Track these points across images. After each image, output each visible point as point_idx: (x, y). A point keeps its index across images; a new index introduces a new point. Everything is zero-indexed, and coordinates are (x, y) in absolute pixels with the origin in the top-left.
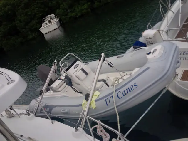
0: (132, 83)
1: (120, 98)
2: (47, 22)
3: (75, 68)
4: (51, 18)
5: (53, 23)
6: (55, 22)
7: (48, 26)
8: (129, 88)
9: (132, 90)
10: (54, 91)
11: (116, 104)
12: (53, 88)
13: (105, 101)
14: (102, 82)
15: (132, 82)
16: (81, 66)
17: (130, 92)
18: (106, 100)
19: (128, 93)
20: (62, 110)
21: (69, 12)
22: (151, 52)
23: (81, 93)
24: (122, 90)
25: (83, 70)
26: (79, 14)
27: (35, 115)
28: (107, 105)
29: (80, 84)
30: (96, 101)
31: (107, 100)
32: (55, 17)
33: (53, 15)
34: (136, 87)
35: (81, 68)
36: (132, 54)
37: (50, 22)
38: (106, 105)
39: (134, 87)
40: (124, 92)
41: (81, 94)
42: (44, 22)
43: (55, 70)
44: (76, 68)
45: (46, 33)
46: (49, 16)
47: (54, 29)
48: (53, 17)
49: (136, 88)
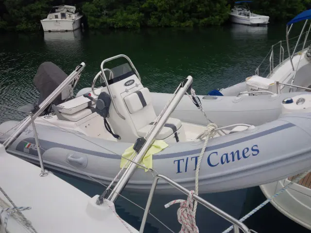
0: (249, 144)
1: (213, 166)
2: (59, 14)
3: (126, 85)
4: (68, 11)
5: (68, 19)
6: (73, 19)
7: (57, 21)
8: (238, 152)
9: (245, 157)
10: (61, 118)
11: (199, 175)
12: (60, 111)
13: (177, 162)
14: (170, 129)
15: (250, 141)
16: (137, 86)
17: (239, 159)
18: (179, 161)
19: (233, 160)
20: (70, 155)
21: (103, 14)
22: (293, 100)
23: (117, 136)
24: (221, 151)
25: (140, 95)
26: (119, 24)
27: (6, 149)
28: (179, 171)
29: (125, 119)
30: (155, 157)
31: (181, 162)
32: (76, 12)
33: (73, 8)
34: (255, 153)
35: (137, 89)
36: (237, 98)
37: (63, 15)
38: (177, 171)
39: (250, 152)
40: (225, 156)
41: (116, 139)
42: (53, 11)
43: (75, 80)
44: (129, 85)
45: (50, 31)
46: (66, 6)
47: (65, 29)
48: (72, 10)
49: (253, 155)
